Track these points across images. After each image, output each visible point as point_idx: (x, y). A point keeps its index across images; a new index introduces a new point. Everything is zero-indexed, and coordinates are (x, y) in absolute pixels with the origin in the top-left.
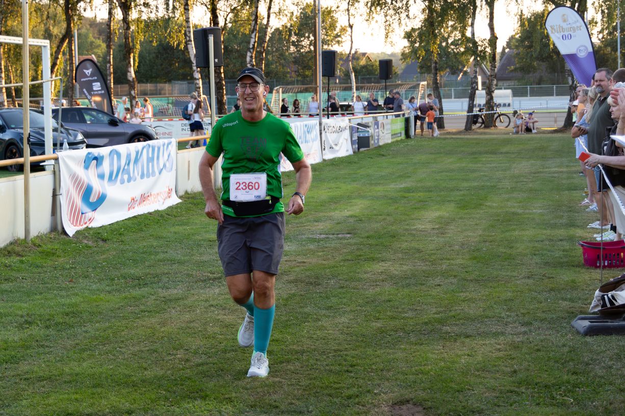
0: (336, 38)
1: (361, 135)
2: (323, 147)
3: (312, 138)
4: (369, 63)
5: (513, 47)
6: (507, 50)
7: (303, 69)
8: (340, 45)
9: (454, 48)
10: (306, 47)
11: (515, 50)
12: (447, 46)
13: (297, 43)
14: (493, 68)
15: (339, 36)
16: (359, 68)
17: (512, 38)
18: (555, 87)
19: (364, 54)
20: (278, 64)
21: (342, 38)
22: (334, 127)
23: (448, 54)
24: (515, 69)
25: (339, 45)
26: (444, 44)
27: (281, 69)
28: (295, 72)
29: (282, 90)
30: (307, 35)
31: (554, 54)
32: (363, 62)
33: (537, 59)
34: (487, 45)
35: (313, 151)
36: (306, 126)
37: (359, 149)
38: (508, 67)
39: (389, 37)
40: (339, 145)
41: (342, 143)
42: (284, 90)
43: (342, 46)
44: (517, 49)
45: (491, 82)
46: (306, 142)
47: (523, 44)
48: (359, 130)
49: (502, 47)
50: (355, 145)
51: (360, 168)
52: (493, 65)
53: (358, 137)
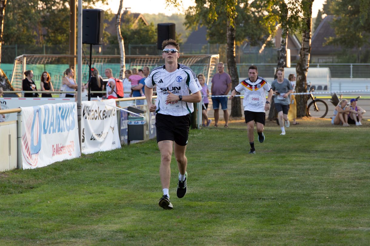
1: (133, 123)
2: (82, 138)
3: (68, 125)
4: (143, 27)
5: (332, 12)
6: (324, 16)
7: (54, 33)
8: (105, 2)
9: (255, 12)
11: (335, 16)
12: (246, 8)
14: (306, 40)
16: (129, 33)
19: (136, 15)
20: (21, 25)
22: (96, 111)
23: (247, 18)
24: (335, 41)
25: (103, 2)
27: (25, 32)
28: (44, 36)
29: (27, 59)
32: (134, 26)
33: (363, 28)
34: (299, 8)
35: (68, 143)
36: (60, 108)
37: (129, 141)
38: (325, 38)
40: (103, 136)
41: (108, 133)
42: (29, 59)
43: (107, 4)
44: (338, 15)
45: (304, 57)
46: (59, 131)
47: (346, 8)
48: (129, 116)
49: (318, 11)
50: (124, 136)
51: (131, 167)
52: (307, 35)
53: (128, 125)
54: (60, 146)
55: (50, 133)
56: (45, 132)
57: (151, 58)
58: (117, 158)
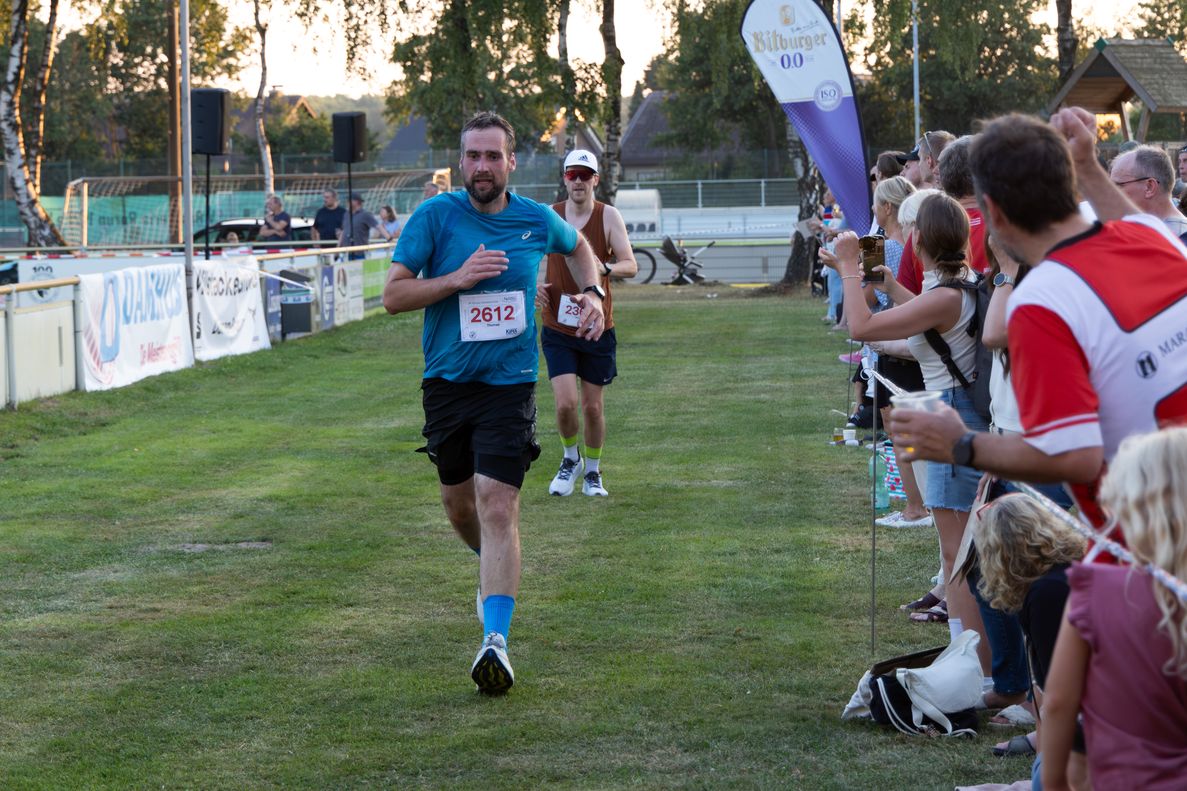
0: (223, 57)
1: (290, 301)
2: (196, 330)
3: (169, 306)
4: (306, 122)
5: (661, 85)
6: (646, 92)
7: (139, 136)
8: (234, 76)
9: (517, 87)
10: (145, 79)
11: (666, 91)
12: (500, 81)
13: (123, 71)
14: (612, 137)
15: (232, 54)
16: (280, 134)
17: (659, 62)
18: (763, 185)
19: (293, 100)
20: (76, 123)
21: (238, 60)
22: (221, 279)
23: (502, 100)
24: (666, 142)
25: (230, 77)
26: (492, 76)
27: (85, 137)
28: (121, 142)
29: (89, 187)
30: (149, 50)
31: (760, 103)
32: (291, 119)
33: (721, 113)
34: (597, 78)
35: (169, 341)
36: (153, 276)
37: (284, 335)
38: (650, 134)
39: (357, 56)
40: (236, 326)
41: (244, 320)
42: (93, 186)
43: (238, 79)
44: (672, 90)
45: (609, 170)
46: (153, 317)
47: (687, 78)
48: (283, 288)
49: (635, 84)
50: (275, 325)
51: (288, 382)
52: (613, 129)
53: (282, 305)
54: (156, 346)
55: (135, 321)
56: (127, 320)
57: (323, 179)
58: (262, 365)
